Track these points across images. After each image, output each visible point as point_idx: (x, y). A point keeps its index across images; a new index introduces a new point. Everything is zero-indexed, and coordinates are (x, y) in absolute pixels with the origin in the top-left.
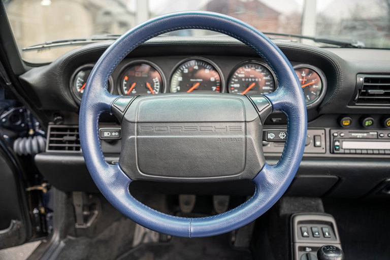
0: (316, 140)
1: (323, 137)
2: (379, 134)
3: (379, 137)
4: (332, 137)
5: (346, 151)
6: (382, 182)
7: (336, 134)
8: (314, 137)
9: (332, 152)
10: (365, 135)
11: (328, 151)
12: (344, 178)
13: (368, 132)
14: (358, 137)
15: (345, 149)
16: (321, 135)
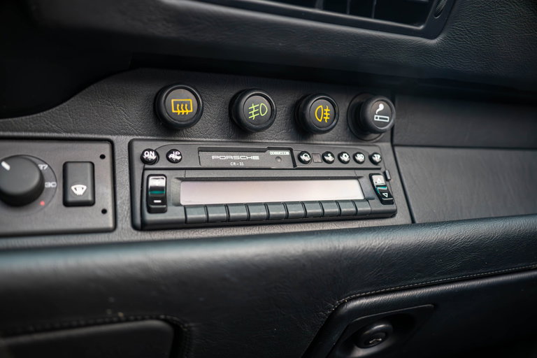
0: (70, 180)
1: (104, 168)
2: (296, 153)
3: (299, 165)
4: (138, 166)
5: (193, 215)
6: (331, 316)
7: (151, 156)
8: (65, 166)
9: (138, 221)
10: (255, 157)
11: (125, 223)
12: (192, 326)
13: (263, 151)
14: (234, 164)
15: (185, 207)
16: (97, 161)
